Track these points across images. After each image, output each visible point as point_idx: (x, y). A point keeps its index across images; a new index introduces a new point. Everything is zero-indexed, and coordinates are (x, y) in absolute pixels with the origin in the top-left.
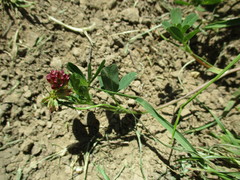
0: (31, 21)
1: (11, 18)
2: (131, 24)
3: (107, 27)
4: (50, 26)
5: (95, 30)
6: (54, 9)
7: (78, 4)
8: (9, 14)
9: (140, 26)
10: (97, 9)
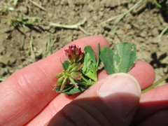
0: (37, 31)
1: (22, 33)
2: (112, 8)
3: (95, 18)
4: (52, 31)
5: (86, 22)
6: (50, 15)
7: (67, 4)
8: (19, 31)
9: (120, 8)
10: (83, 5)
